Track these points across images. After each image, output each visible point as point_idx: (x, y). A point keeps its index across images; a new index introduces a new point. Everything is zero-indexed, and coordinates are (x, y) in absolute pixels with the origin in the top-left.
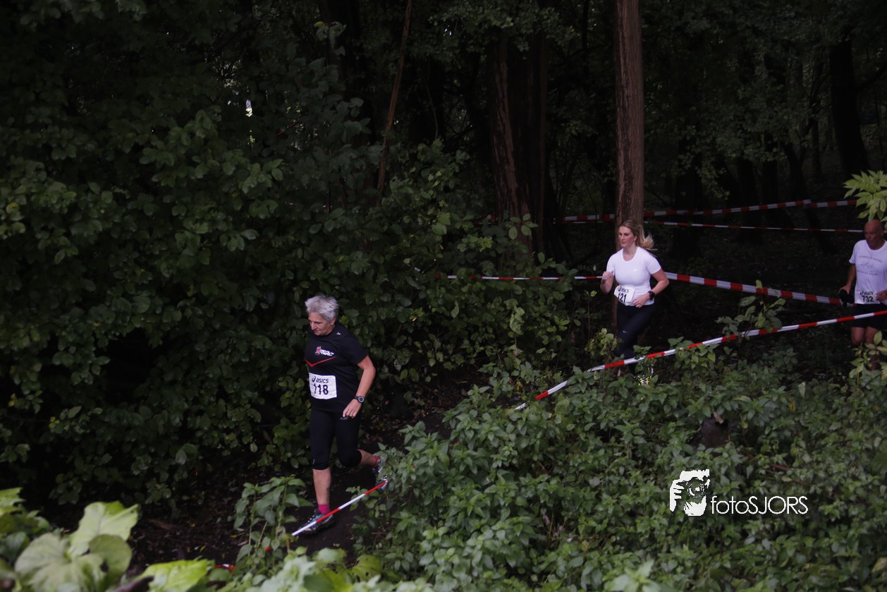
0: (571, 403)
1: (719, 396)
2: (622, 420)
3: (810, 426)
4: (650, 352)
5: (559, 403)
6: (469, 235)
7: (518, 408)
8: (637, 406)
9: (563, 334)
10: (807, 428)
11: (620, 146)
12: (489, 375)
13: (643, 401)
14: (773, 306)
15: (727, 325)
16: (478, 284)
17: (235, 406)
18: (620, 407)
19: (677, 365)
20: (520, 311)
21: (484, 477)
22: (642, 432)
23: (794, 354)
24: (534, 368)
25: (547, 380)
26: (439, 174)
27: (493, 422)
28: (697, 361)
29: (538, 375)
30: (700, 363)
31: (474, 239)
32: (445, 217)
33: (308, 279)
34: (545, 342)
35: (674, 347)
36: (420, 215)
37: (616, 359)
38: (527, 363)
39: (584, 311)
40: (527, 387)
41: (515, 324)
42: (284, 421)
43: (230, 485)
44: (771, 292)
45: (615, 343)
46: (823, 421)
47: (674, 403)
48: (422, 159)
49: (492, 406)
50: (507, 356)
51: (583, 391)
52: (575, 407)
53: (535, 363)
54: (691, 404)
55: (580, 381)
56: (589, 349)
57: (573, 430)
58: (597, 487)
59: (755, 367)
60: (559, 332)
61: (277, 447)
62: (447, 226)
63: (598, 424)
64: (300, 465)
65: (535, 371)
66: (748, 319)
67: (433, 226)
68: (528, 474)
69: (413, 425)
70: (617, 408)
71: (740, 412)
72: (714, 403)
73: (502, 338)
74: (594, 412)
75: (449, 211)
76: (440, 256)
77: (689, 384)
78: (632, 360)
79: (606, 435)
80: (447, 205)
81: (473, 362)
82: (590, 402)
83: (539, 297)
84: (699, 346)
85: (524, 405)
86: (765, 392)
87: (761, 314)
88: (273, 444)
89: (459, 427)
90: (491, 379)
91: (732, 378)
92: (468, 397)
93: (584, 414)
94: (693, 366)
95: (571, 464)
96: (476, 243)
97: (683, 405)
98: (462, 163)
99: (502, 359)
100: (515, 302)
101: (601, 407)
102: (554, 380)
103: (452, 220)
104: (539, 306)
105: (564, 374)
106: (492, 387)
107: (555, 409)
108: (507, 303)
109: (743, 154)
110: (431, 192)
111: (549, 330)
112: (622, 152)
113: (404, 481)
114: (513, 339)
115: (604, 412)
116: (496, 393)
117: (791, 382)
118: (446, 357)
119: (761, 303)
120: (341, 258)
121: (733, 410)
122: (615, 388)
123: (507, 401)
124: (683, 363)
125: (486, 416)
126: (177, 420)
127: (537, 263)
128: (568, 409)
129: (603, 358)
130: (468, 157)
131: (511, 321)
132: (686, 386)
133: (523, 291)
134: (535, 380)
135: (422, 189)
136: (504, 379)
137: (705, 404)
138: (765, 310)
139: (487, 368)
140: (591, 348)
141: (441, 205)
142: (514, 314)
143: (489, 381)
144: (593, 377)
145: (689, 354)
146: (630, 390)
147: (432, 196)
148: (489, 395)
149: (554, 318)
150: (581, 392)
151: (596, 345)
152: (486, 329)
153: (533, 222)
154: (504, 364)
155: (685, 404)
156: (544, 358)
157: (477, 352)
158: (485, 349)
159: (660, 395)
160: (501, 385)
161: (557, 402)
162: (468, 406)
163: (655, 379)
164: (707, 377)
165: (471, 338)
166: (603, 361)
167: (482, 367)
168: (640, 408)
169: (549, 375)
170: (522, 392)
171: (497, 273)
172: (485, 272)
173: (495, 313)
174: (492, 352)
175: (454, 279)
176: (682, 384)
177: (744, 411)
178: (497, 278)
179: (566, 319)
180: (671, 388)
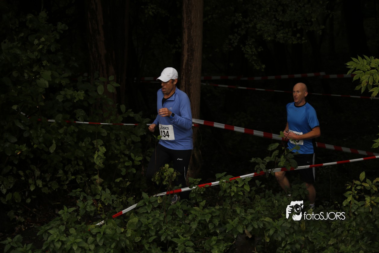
0: (139, 221)
1: (249, 217)
2: (177, 235)
3: (315, 241)
4: (200, 183)
5: (130, 221)
6: (66, 89)
7: (98, 224)
8: (189, 224)
9: (138, 168)
10: (313, 242)
11: (185, 26)
12: (77, 198)
13: (194, 220)
15: (258, 164)
16: (72, 127)
18: (176, 225)
19: (221, 193)
20: (103, 150)
22: (192, 244)
24: (113, 193)
27: (77, 235)
28: (235, 190)
29: (115, 199)
30: (238, 191)
31: (69, 92)
32: (47, 74)
34: (123, 173)
35: (219, 179)
36: (26, 71)
37: (176, 187)
38: (108, 191)
40: (107, 208)
41: (98, 159)
45: (175, 175)
46: (324, 237)
47: (216, 222)
48: (30, 26)
49: (78, 222)
50: (93, 183)
51: (149, 211)
52: (142, 224)
53: (115, 189)
54: (228, 223)
55: (147, 204)
56: (155, 179)
57: (140, 241)
59: (278, 196)
60: (134, 166)
62: (49, 81)
63: (159, 237)
65: (113, 196)
66: (274, 160)
67: (38, 81)
69: (13, 237)
70: (174, 225)
71: (264, 229)
72: (246, 222)
73: (89, 168)
74: (156, 228)
75: (51, 70)
76: (42, 104)
77: (228, 208)
78: (187, 189)
80: (49, 65)
81: (65, 187)
82: (154, 220)
83: (120, 139)
84: (237, 179)
85: (103, 222)
87: (282, 157)
89: (50, 239)
90: (78, 201)
91: (261, 204)
92: (59, 215)
93: (149, 229)
94: (233, 194)
96: (71, 95)
97: (223, 223)
98: (62, 32)
99: (89, 186)
100: (101, 142)
101: (162, 225)
102: (128, 202)
103: (52, 76)
104: (119, 145)
105: (137, 198)
106: (79, 207)
107: (127, 225)
108: (95, 142)
110: (36, 53)
111: (126, 164)
112: (186, 31)
114: (96, 170)
115: (164, 228)
116: (82, 212)
118: (44, 183)
119: (283, 148)
121: (259, 227)
122: (174, 210)
123: (90, 218)
124: (225, 191)
125: (72, 231)
127: (120, 112)
128: (137, 225)
129: (166, 186)
130: (67, 28)
131: (95, 156)
132: (226, 209)
133: (107, 133)
134: (113, 202)
135: (28, 51)
136: (88, 201)
137: (239, 223)
138: (286, 154)
139: (76, 192)
140: (156, 179)
141: (44, 64)
142: (98, 151)
143: (76, 202)
144: (157, 200)
145: (229, 185)
146: (185, 211)
147: (37, 57)
148: (76, 214)
149: (131, 155)
150: (147, 212)
151: (160, 176)
152: (77, 162)
153: (117, 82)
154: (91, 190)
155: (225, 223)
156: (122, 186)
157: (69, 180)
158: (76, 178)
159: (206, 216)
160: (86, 206)
161: (129, 220)
162: (58, 222)
163: (203, 203)
164: (243, 202)
165: (65, 169)
166: (166, 189)
167: (71, 191)
168: (191, 225)
169: (124, 198)
170: (101, 211)
171: (88, 119)
172: (78, 118)
173: (85, 150)
174: (82, 180)
175: (53, 122)
176: (223, 207)
177: (267, 229)
178: (88, 123)
179: (140, 156)
180: (214, 210)
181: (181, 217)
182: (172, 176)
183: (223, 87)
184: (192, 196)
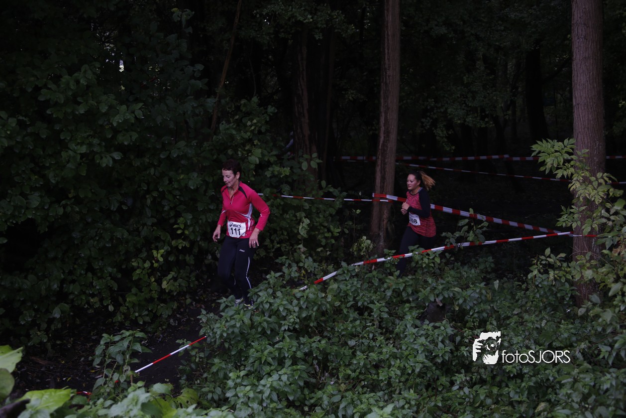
0: (338, 287)
1: (441, 287)
2: (373, 301)
3: (500, 310)
4: (394, 254)
5: (331, 287)
6: (274, 166)
7: (302, 289)
8: (384, 291)
9: (336, 239)
10: (498, 312)
11: (382, 110)
12: (283, 264)
13: (389, 288)
14: (480, 226)
15: (449, 238)
16: (278, 200)
17: (99, 278)
18: (372, 292)
19: (413, 264)
20: (307, 221)
21: (275, 337)
22: (386, 310)
23: (493, 261)
24: (314, 261)
25: (323, 270)
26: (255, 121)
27: (283, 298)
28: (427, 262)
29: (317, 266)
30: (429, 263)
31: (277, 169)
32: (258, 152)
33: (157, 190)
34: (323, 243)
35: (412, 251)
36: (240, 149)
37: (372, 258)
38: (310, 258)
39: (351, 223)
40: (309, 274)
41: (303, 230)
42: (134, 290)
43: (92, 334)
44: (479, 217)
45: (371, 246)
46: (509, 307)
47: (410, 290)
48: (244, 110)
49: (283, 286)
50: (296, 252)
51: (347, 279)
52: (341, 290)
53: (315, 257)
54: (421, 292)
55: (346, 272)
56: (353, 250)
57: (339, 306)
58: (354, 346)
59: (466, 268)
60: (333, 237)
61: (128, 309)
62: (259, 158)
63: (357, 303)
64: (144, 322)
65: (315, 264)
66: (463, 235)
67: (250, 158)
68: (306, 336)
69: (227, 297)
70: (370, 292)
71: (454, 298)
72: (436, 292)
73: (293, 238)
74: (354, 294)
75: (261, 148)
76: (253, 179)
77: (420, 278)
78: (383, 259)
79: (363, 311)
80: (259, 144)
81: (272, 255)
82: (352, 287)
83: (320, 212)
84: (429, 251)
85: (306, 287)
86: (471, 286)
87: (472, 232)
88: (125, 306)
89: (259, 300)
90: (284, 268)
91: (450, 275)
92: (267, 279)
93: (347, 295)
94: (424, 265)
95: (336, 330)
96: (278, 171)
97: (416, 291)
98: (271, 115)
99: (292, 254)
100: (303, 214)
101: (359, 291)
102: (328, 270)
103: (262, 154)
104: (319, 218)
105: (335, 267)
106: (284, 273)
107: (328, 291)
108: (298, 214)
109: (465, 121)
110: (249, 134)
111: (326, 235)
112: (383, 114)
113: (218, 337)
114: (300, 240)
115: (361, 295)
116: (287, 278)
117: (490, 279)
119: (472, 224)
120: (182, 176)
121: (449, 297)
122: (370, 278)
123: (294, 283)
124: (417, 263)
125: (279, 294)
126: (55, 286)
127: (320, 188)
128: (336, 291)
129: (362, 256)
130: (276, 111)
131: (300, 228)
132: (419, 279)
133: (310, 207)
134: (315, 270)
135: (242, 131)
136: (293, 268)
137: (430, 292)
138: (475, 229)
139: (282, 259)
140: (355, 249)
141: (255, 143)
142: (302, 223)
143: (282, 269)
144: (355, 269)
145: (422, 257)
146: (380, 280)
147: (249, 137)
148: (282, 279)
149: (330, 227)
150: (346, 280)
151: (359, 247)
152: (282, 232)
153: (319, 159)
154: (294, 257)
155: (417, 292)
156: (321, 255)
157: (275, 247)
158: (281, 246)
159: (400, 285)
160: (291, 272)
161: (329, 286)
162: (267, 285)
163: (398, 273)
164: (433, 273)
165: (272, 238)
166: (363, 259)
167: (278, 258)
168: (386, 293)
169: (324, 267)
170: (305, 278)
171: (292, 193)
172: (284, 192)
173: (289, 221)
174: (286, 248)
175: (262, 196)
176: (416, 277)
177: (456, 298)
178: (292, 197)
179: (339, 228)
180: (408, 280)
181: (377, 285)
182: (369, 247)
183: (414, 167)
184: (387, 266)
